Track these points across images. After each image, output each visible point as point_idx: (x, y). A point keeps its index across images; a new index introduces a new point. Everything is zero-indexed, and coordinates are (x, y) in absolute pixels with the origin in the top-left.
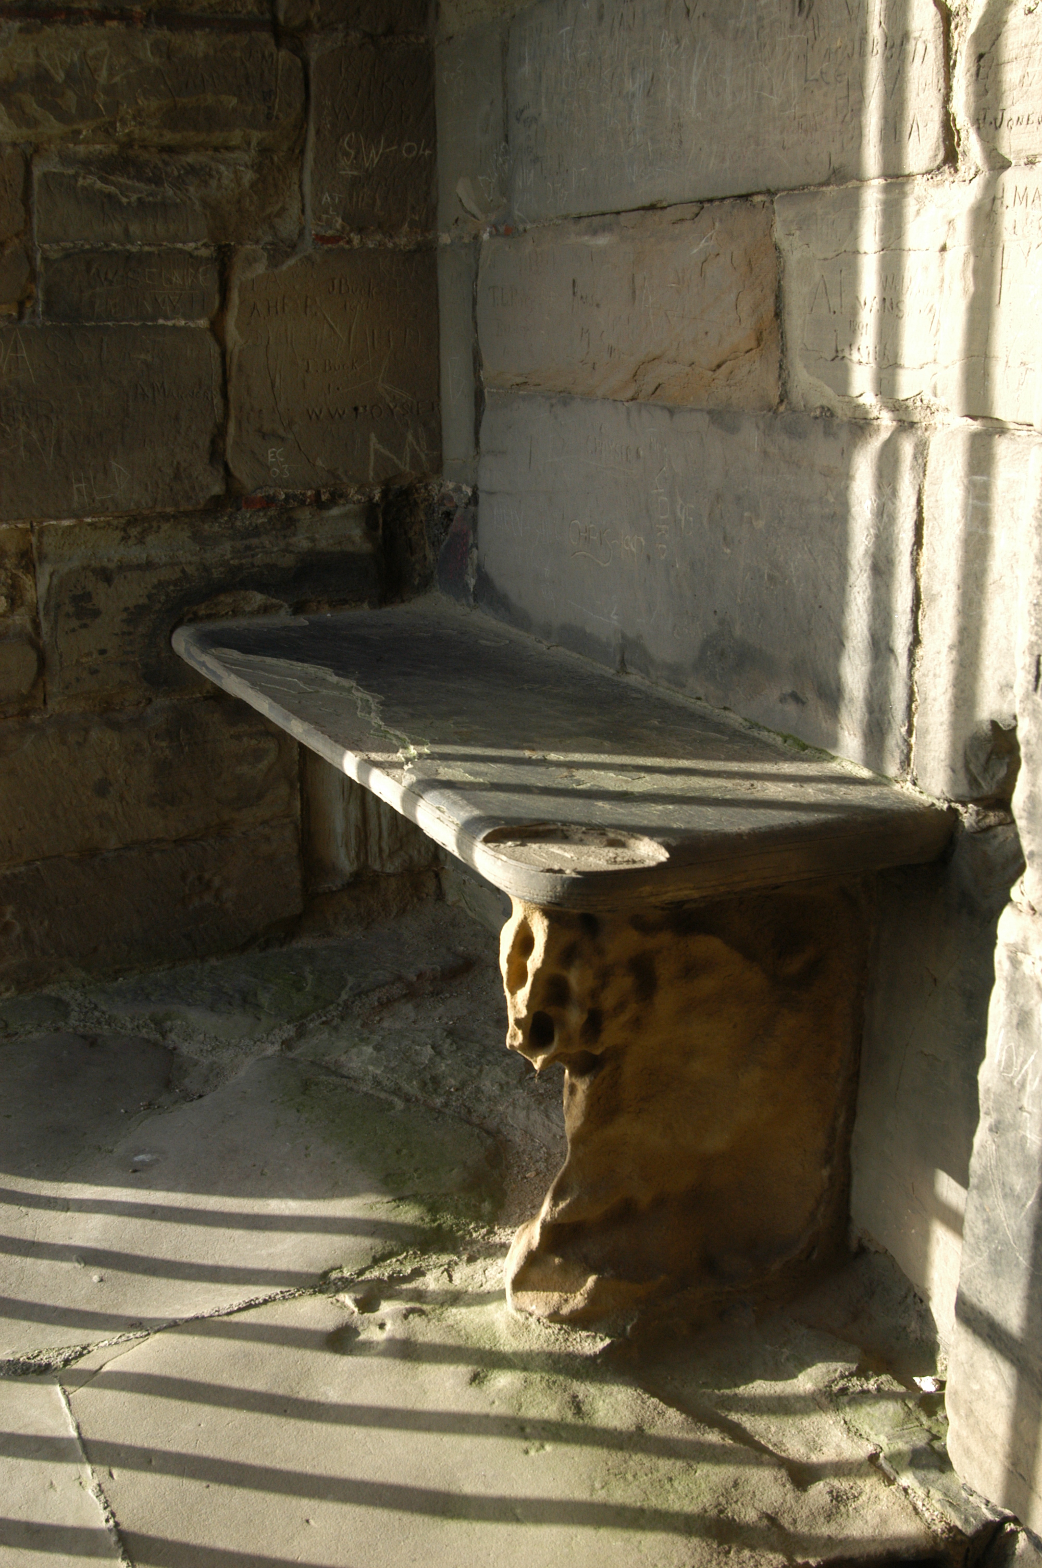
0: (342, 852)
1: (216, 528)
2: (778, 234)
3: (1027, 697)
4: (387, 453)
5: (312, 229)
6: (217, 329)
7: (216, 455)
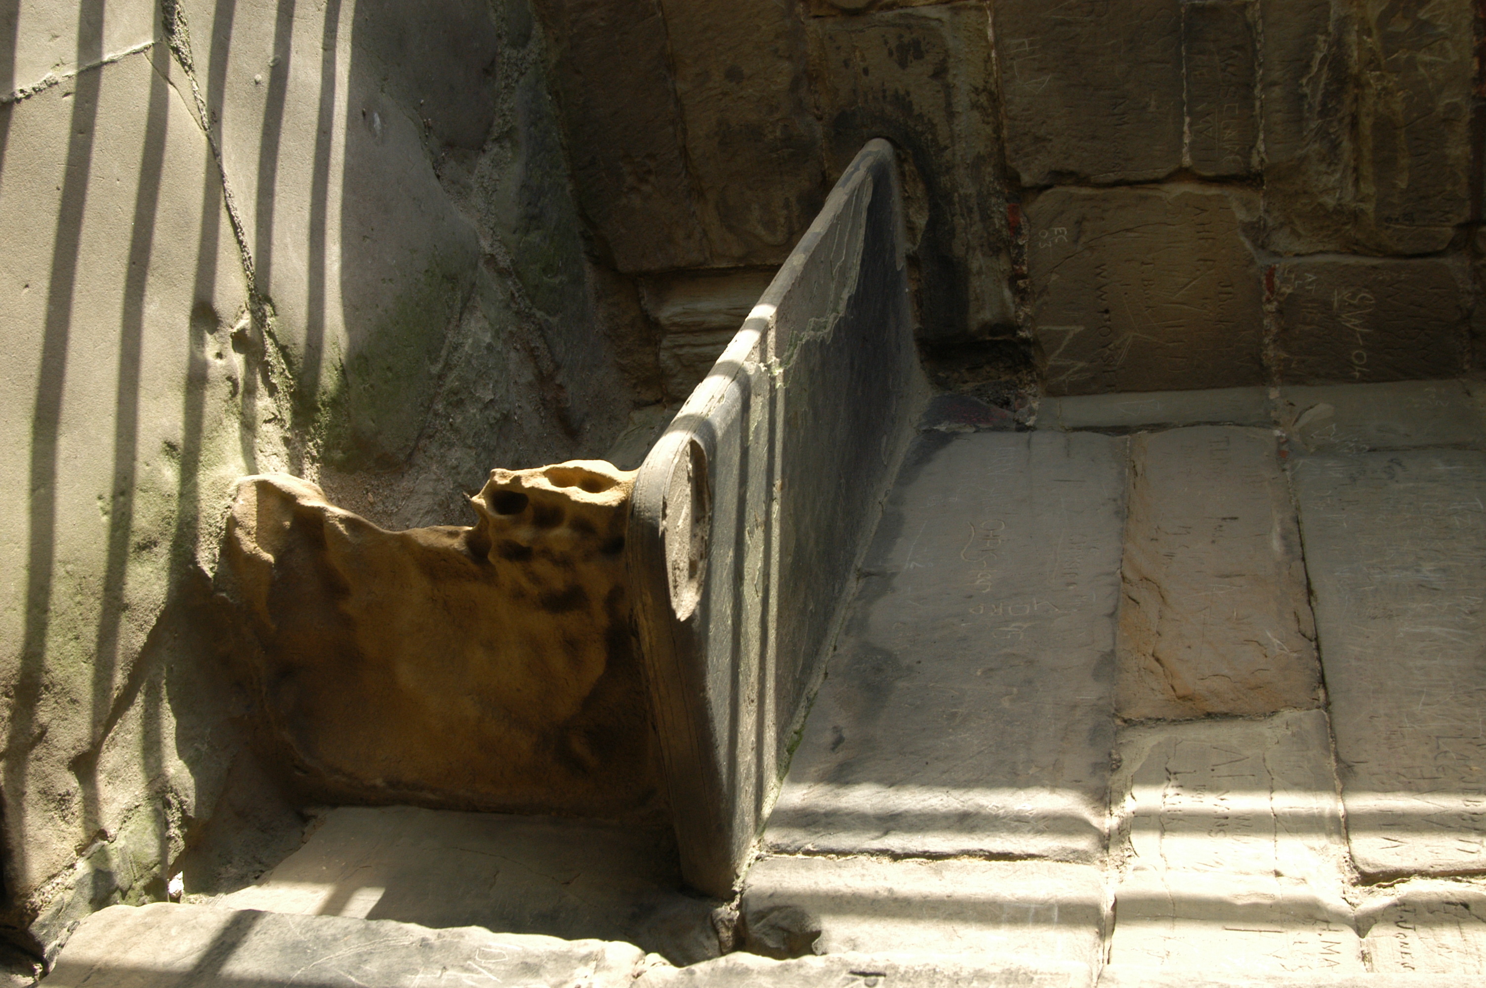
0: (678, 309)
1: (988, 179)
2: (1288, 714)
3: (845, 964)
4: (1065, 343)
5: (1281, 265)
6: (1181, 174)
7: (1059, 177)
